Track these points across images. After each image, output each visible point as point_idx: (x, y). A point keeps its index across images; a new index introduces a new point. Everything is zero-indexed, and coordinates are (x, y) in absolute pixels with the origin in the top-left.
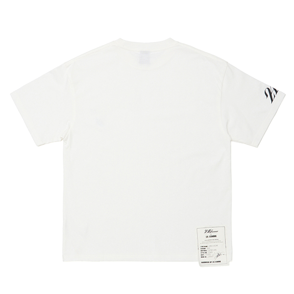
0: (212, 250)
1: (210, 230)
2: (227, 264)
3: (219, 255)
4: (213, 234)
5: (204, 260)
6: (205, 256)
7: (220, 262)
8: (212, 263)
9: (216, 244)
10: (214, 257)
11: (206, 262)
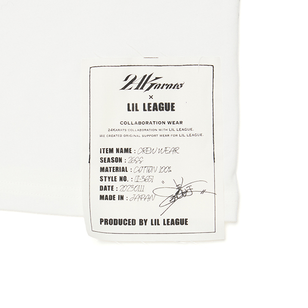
0: (150, 169)
1: (145, 79)
2: (214, 232)
3: (180, 193)
4: (161, 96)
5: (114, 210)
6: (116, 193)
7: (184, 222)
8: (148, 227)
9: (171, 142)
10: (158, 200)
11: (120, 222)
